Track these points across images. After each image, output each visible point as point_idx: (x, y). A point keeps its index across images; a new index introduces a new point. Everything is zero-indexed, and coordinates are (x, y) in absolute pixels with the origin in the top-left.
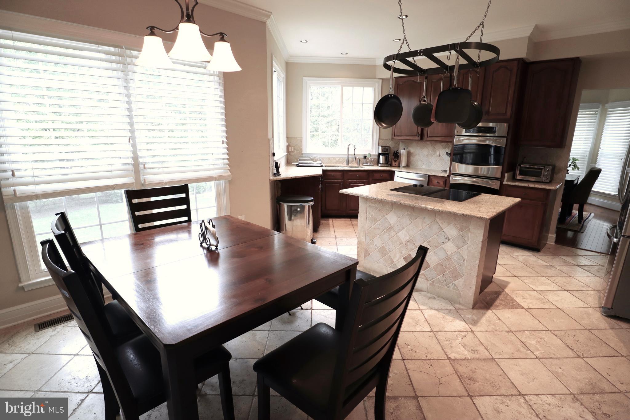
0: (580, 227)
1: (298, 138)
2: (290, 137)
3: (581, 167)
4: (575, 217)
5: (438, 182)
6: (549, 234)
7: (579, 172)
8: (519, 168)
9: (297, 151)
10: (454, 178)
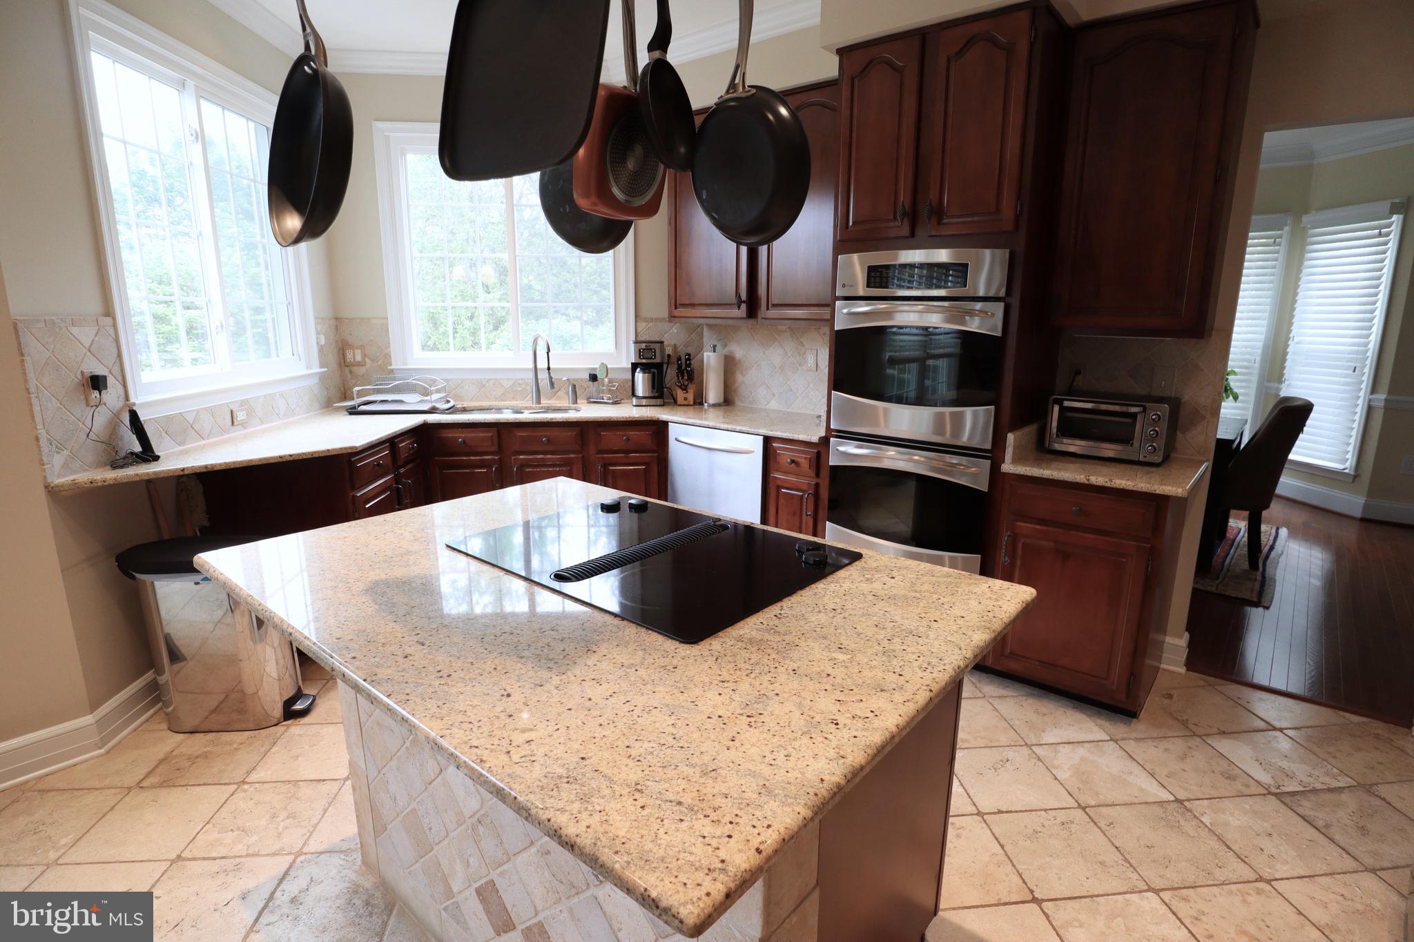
0: (1257, 586)
1: (374, 321)
2: (346, 319)
3: (1242, 391)
4: (1235, 544)
5: (793, 461)
6: (1165, 635)
7: (1238, 404)
8: (1056, 408)
9: (373, 361)
10: (842, 449)
